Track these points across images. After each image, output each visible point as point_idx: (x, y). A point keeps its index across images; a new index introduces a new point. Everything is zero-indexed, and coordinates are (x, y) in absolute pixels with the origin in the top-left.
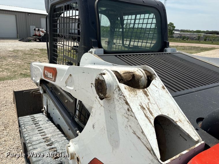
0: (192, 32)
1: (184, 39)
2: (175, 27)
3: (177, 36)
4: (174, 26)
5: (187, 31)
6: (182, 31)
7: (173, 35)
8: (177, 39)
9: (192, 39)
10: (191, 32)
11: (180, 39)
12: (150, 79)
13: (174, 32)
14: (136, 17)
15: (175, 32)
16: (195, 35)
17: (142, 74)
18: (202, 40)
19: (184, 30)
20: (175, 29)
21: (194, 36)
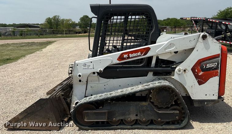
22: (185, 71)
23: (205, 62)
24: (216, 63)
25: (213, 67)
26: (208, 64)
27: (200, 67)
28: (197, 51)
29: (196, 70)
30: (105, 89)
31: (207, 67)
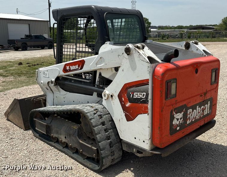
0: (173, 29)
1: (164, 38)
2: (150, 23)
3: (155, 35)
4: (149, 21)
5: (166, 28)
6: (160, 28)
7: (150, 34)
8: (155, 39)
9: (174, 38)
10: (171, 28)
11: (159, 39)
12: (143, 47)
13: (150, 30)
14: (122, 20)
15: (152, 30)
16: (177, 32)
17: (140, 46)
18: (185, 38)
19: (163, 27)
20: (151, 25)
21: (175, 33)
22: (112, 96)
23: (132, 89)
24: (145, 93)
25: (141, 98)
26: (135, 93)
27: (127, 95)
28: (123, 70)
29: (123, 99)
30: (74, 101)
31: (134, 97)
